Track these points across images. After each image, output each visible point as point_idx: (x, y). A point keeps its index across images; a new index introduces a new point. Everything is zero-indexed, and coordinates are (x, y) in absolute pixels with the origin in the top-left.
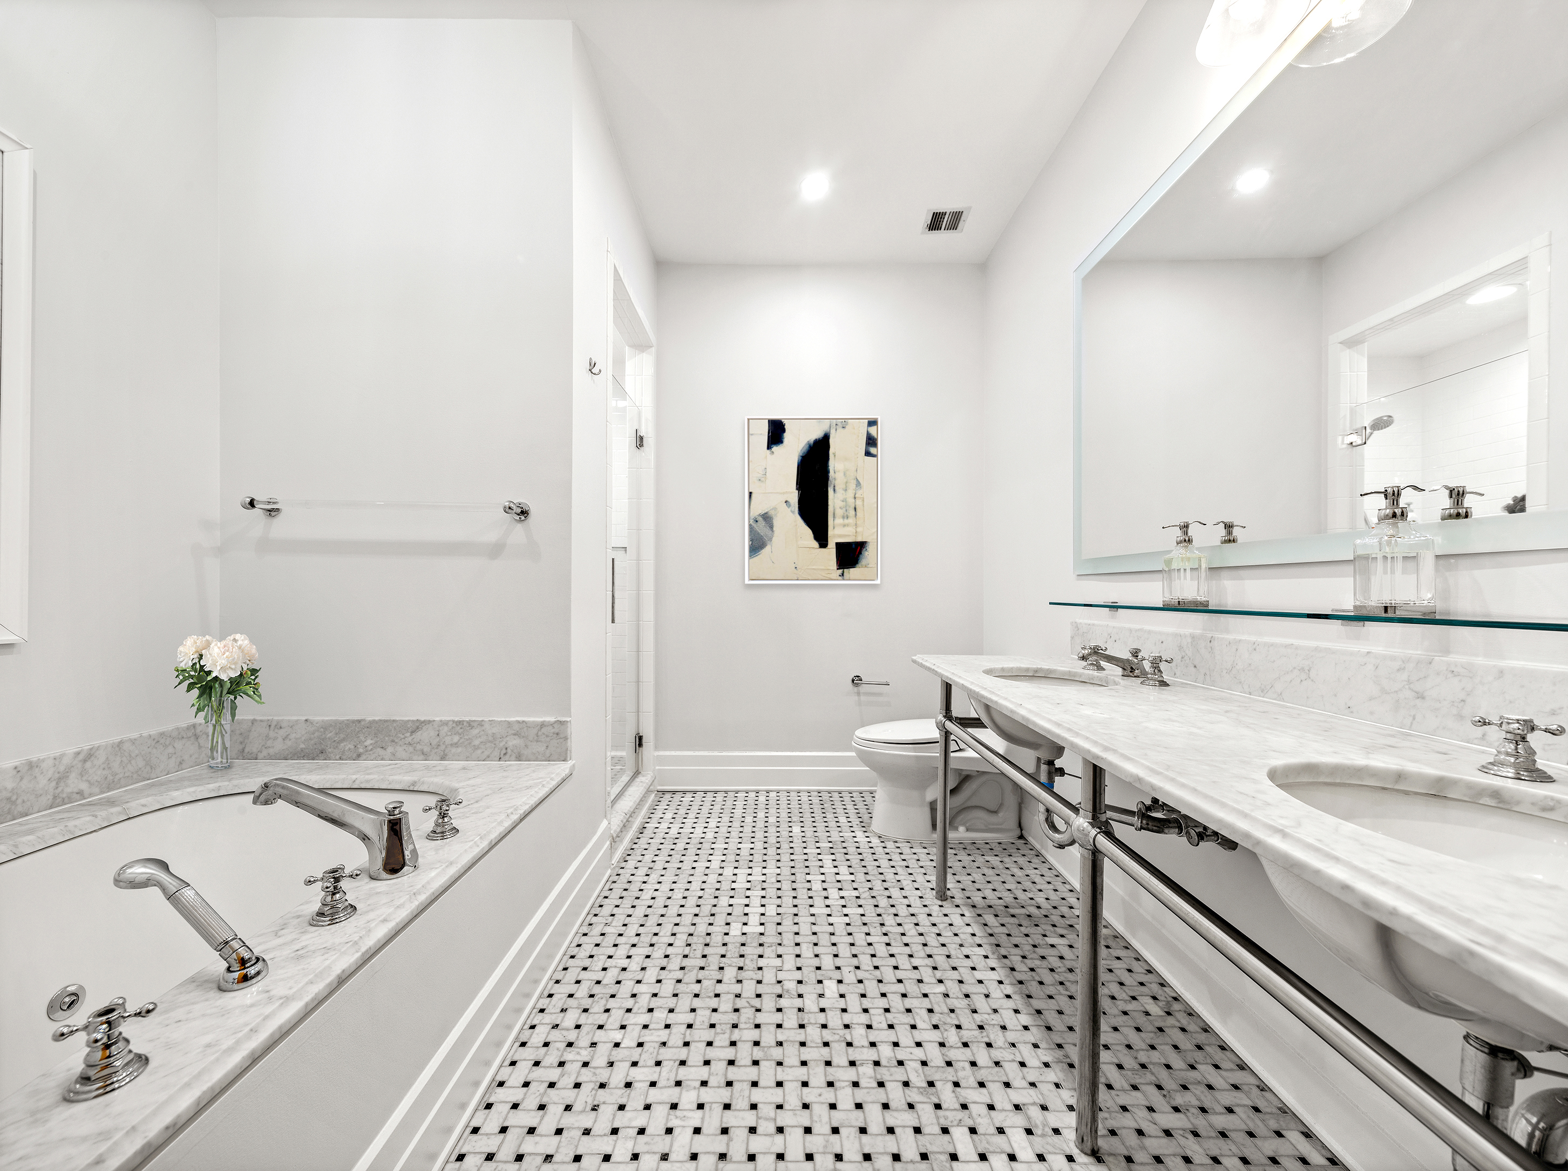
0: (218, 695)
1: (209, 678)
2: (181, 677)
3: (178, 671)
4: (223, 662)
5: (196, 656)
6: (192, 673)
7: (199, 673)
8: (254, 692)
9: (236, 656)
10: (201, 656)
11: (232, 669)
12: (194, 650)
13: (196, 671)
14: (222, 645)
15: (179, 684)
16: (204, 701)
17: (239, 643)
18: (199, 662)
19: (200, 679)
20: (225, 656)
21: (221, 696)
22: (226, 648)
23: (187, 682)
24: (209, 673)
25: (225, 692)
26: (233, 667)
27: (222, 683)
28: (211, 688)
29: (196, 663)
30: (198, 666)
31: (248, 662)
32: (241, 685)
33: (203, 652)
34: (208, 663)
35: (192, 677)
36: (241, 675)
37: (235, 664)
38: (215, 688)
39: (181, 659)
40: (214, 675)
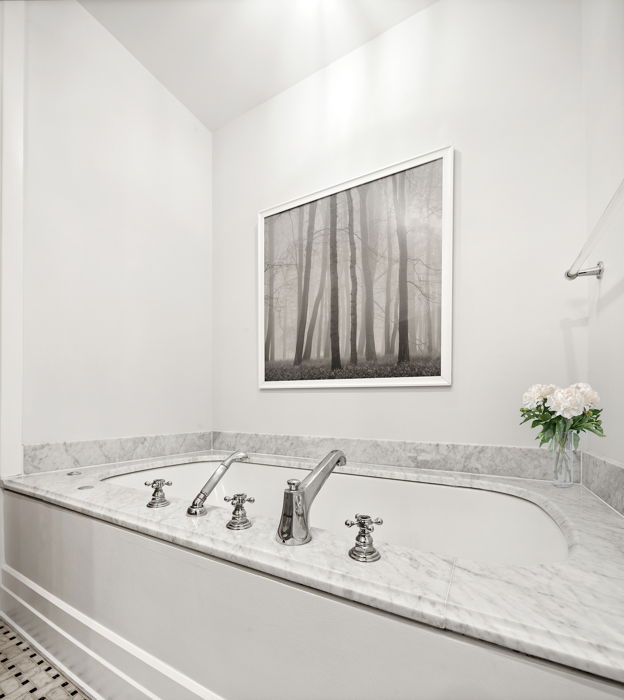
0: (562, 429)
1: (553, 417)
2: (526, 416)
3: (523, 411)
4: (567, 404)
5: (541, 399)
6: (537, 413)
7: (544, 413)
8: (596, 428)
9: (579, 400)
10: (545, 400)
11: (575, 410)
12: (539, 395)
13: (540, 411)
14: (566, 392)
15: (525, 421)
16: (548, 434)
17: (582, 390)
18: (544, 404)
19: (544, 418)
20: (568, 400)
21: (564, 430)
22: (570, 394)
23: (532, 420)
24: (553, 413)
25: (568, 427)
26: (576, 408)
27: (565, 420)
28: (555, 425)
29: (540, 406)
30: (542, 408)
31: (590, 404)
32: (583, 422)
33: (548, 397)
34: (551, 405)
35: (537, 416)
36: (584, 414)
37: (578, 406)
38: (559, 425)
39: (527, 402)
40: (557, 414)
